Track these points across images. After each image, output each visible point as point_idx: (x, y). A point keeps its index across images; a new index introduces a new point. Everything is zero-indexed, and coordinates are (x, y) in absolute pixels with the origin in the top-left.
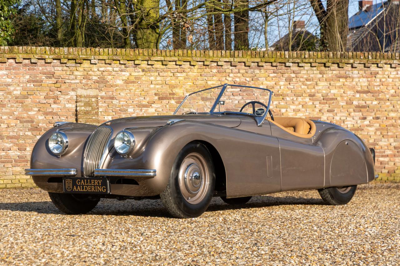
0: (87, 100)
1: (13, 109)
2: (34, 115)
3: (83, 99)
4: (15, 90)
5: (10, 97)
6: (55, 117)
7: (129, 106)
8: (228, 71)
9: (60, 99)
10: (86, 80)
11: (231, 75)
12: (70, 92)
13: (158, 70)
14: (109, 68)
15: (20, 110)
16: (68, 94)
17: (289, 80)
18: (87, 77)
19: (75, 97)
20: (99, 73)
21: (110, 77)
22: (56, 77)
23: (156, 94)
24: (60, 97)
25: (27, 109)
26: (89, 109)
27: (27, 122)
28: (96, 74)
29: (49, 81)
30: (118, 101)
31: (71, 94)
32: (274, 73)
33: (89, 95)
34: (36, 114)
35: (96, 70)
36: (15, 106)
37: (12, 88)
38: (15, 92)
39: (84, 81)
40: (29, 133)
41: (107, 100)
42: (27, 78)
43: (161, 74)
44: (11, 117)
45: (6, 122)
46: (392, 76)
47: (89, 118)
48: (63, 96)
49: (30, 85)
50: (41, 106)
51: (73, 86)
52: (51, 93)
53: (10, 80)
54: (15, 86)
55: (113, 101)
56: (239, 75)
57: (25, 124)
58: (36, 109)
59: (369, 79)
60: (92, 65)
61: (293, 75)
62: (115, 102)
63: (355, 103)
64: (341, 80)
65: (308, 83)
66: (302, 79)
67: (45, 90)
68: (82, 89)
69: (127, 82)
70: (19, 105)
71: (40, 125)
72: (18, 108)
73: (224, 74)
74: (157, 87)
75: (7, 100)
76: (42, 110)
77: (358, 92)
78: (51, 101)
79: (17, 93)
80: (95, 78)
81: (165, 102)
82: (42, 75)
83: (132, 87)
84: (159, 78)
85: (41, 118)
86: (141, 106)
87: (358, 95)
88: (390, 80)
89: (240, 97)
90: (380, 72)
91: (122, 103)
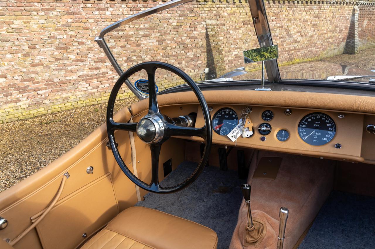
0: (212, 27)
1: (173, 36)
2: (185, 39)
3: (210, 26)
4: (173, 22)
5: (171, 28)
6: (196, 40)
7: (231, 30)
8: (272, 6)
9: (198, 27)
10: (210, 14)
11: (273, 9)
12: (202, 22)
13: (244, 6)
14: (221, 6)
15: (177, 37)
16: (201, 24)
17: (293, 12)
18: (210, 11)
19: (205, 26)
20: (216, 9)
21: (222, 11)
22: (195, 12)
23: (242, 22)
24: (198, 26)
25: (181, 36)
26: (214, 33)
27: (182, 44)
28: (215, 10)
29: (191, 15)
30: (225, 27)
31: (203, 24)
32: (289, 7)
33: (213, 24)
34: (186, 38)
35: (215, 6)
36: (174, 34)
37: (171, 21)
38: (173, 24)
39: (209, 14)
40: (183, 52)
41: (221, 27)
42: (179, 13)
43: (245, 8)
44: (172, 42)
45: (170, 46)
46: (326, 9)
47: (215, 39)
48: (199, 25)
49: (181, 18)
50: (188, 33)
51: (204, 18)
52: (193, 23)
53: (169, 15)
54: (173, 19)
55: (223, 27)
56: (276, 9)
57: (180, 46)
58: (186, 35)
59: (319, 10)
60: (213, 3)
61: (295, 9)
62: (224, 27)
63: (313, 23)
64: (310, 11)
65: (300, 13)
66: (298, 11)
67: (189, 21)
68: (208, 20)
69: (230, 14)
70: (176, 33)
71: (189, 45)
72: (176, 35)
73: (270, 9)
74: (243, 17)
75: (169, 30)
76: (189, 35)
77: (315, 17)
78: (193, 29)
79: (174, 24)
80: (215, 12)
81: (246, 26)
82: (187, 11)
83: (232, 17)
84: (244, 11)
85: (189, 41)
86: (236, 29)
87: (314, 19)
88: (325, 10)
89: (275, 23)
90: (323, 6)
91: (227, 28)
